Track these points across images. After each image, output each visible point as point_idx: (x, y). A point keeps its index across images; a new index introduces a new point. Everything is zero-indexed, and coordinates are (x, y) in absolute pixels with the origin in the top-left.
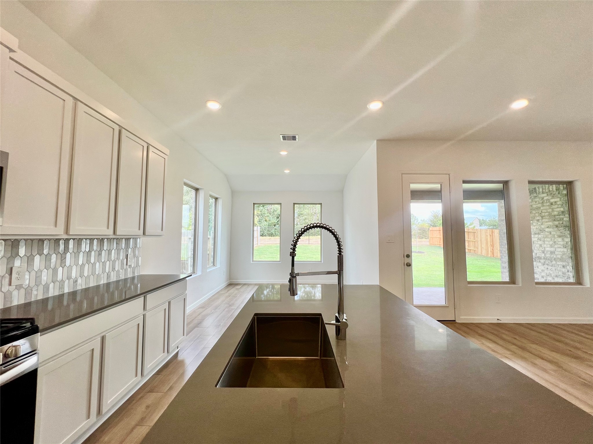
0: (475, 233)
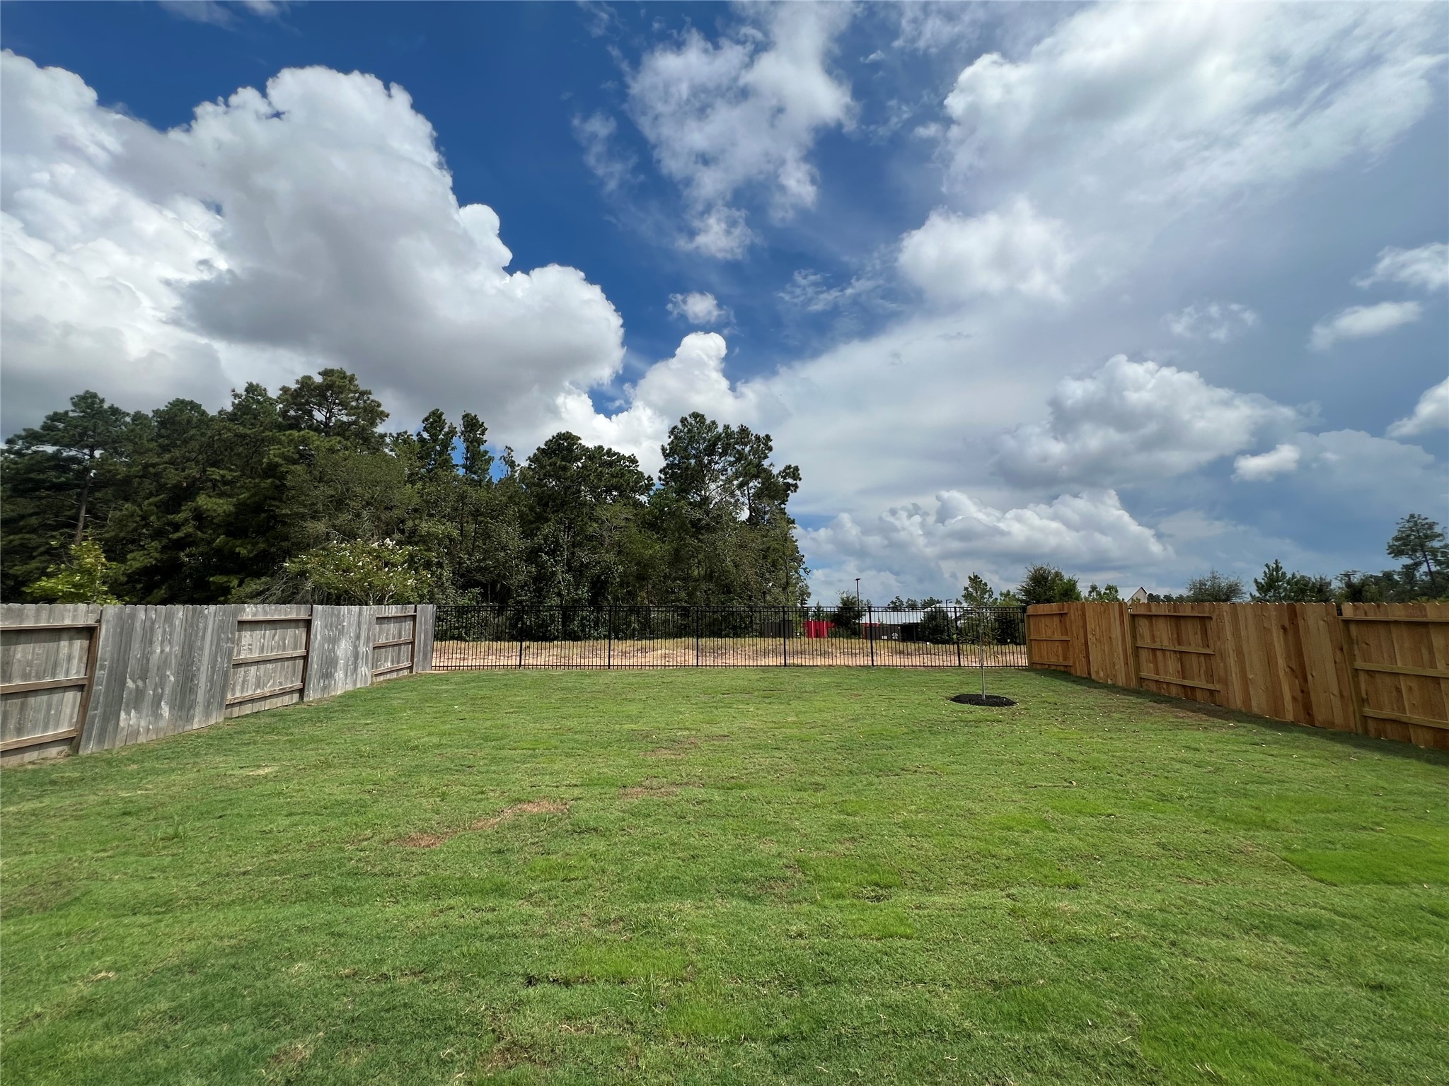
0: (1207, 621)
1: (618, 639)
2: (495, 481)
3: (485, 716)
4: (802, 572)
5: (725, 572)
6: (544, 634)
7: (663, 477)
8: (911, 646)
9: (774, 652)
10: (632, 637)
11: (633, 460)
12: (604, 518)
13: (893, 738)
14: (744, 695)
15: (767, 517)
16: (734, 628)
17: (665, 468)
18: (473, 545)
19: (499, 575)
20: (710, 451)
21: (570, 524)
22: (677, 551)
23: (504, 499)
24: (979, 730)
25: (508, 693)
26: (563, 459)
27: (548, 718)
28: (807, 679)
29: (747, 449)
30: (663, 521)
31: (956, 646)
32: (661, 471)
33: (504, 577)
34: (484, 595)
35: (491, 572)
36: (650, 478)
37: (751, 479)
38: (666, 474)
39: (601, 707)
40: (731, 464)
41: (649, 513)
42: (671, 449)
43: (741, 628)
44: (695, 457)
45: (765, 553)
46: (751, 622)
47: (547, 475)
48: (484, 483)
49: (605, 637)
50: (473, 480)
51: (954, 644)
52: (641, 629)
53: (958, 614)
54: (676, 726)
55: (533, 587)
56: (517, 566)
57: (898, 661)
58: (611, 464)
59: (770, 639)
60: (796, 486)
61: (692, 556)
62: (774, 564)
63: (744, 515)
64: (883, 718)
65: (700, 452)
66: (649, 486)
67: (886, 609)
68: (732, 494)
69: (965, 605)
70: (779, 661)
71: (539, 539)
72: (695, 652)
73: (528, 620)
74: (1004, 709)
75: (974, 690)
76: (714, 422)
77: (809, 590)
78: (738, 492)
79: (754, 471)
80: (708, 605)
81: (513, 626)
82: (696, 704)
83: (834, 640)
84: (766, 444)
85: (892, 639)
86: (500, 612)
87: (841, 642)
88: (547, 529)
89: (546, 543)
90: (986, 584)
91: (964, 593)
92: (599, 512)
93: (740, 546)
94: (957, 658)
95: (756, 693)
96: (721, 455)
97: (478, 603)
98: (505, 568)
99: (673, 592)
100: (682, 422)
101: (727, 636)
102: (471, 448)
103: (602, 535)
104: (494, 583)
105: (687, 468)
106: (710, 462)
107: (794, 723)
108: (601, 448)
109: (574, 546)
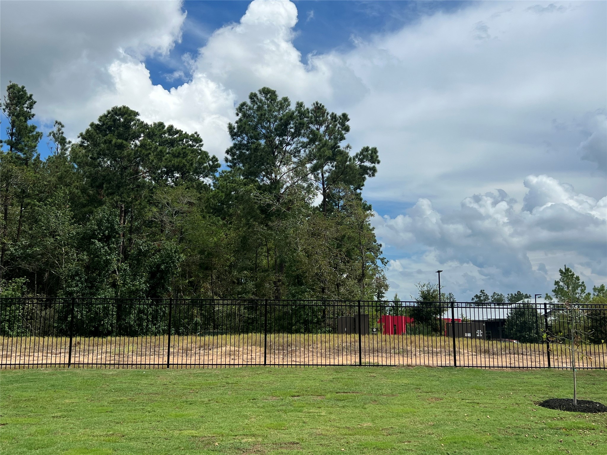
1: (179, 334)
2: (43, 159)
3: (28, 420)
4: (379, 262)
5: (295, 261)
6: (97, 328)
7: (230, 157)
8: (496, 345)
9: (349, 350)
10: (194, 332)
11: (197, 139)
12: (165, 202)
13: (476, 446)
14: (315, 398)
15: (342, 203)
16: (306, 322)
17: (232, 149)
18: (19, 230)
19: (47, 263)
20: (282, 131)
21: (127, 207)
22: (244, 240)
23: (53, 179)
24: (570, 439)
25: (55, 395)
26: (120, 136)
27: (100, 423)
28: (384, 381)
29: (323, 129)
30: (229, 206)
31: (545, 345)
32: (227, 152)
33: (53, 266)
34: (30, 286)
35: (38, 260)
36: (215, 159)
37: (325, 163)
38: (233, 155)
39: (159, 410)
40: (304, 146)
41: (214, 197)
42: (239, 127)
43: (312, 322)
44: (266, 137)
45: (340, 241)
46: (324, 317)
47: (102, 154)
48: (32, 161)
49: (164, 332)
50: (18, 158)
51: (543, 342)
52: (204, 324)
53: (548, 311)
54: (241, 432)
55: (84, 277)
56: (67, 253)
57: (482, 361)
58: (172, 143)
59: (344, 336)
60: (374, 170)
61: (261, 245)
62: (349, 254)
63: (318, 200)
64: (466, 425)
65: (271, 132)
66: (215, 167)
67: (468, 305)
68: (305, 178)
69: (555, 301)
70: (354, 359)
71: (92, 225)
72: (263, 349)
73: (80, 313)
74: (598, 416)
75: (564, 393)
76: (286, 100)
77: (387, 282)
78: (311, 176)
79: (329, 153)
80: (277, 298)
81: (62, 319)
82: (263, 407)
83: (413, 337)
84: (343, 124)
85: (476, 337)
86: (48, 304)
87: (421, 340)
88: (101, 213)
89: (99, 228)
90: (578, 278)
91: (554, 287)
92: (159, 195)
93: (313, 235)
94: (546, 359)
95: (329, 396)
96: (293, 136)
97: (23, 294)
98: (54, 255)
99: (240, 283)
100: (251, 98)
101: (297, 331)
102: (17, 123)
103: (162, 221)
104: (41, 273)
105: (256, 149)
106: (281, 143)
107: (370, 429)
108: (161, 125)
109: (131, 232)
